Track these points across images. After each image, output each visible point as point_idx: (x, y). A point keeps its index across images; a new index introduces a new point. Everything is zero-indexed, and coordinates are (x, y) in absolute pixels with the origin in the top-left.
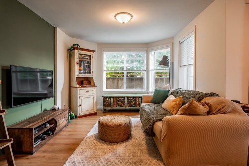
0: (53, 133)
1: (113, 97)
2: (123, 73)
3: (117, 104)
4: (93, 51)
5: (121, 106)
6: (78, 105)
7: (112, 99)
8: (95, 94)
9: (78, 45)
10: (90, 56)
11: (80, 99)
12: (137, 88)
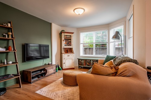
0: (45, 76)
1: (84, 60)
2: (93, 45)
3: (86, 64)
4: (73, 33)
5: (88, 65)
6: (63, 63)
7: (83, 61)
8: (73, 58)
9: (64, 31)
10: (71, 36)
11: (64, 60)
12: (102, 54)
